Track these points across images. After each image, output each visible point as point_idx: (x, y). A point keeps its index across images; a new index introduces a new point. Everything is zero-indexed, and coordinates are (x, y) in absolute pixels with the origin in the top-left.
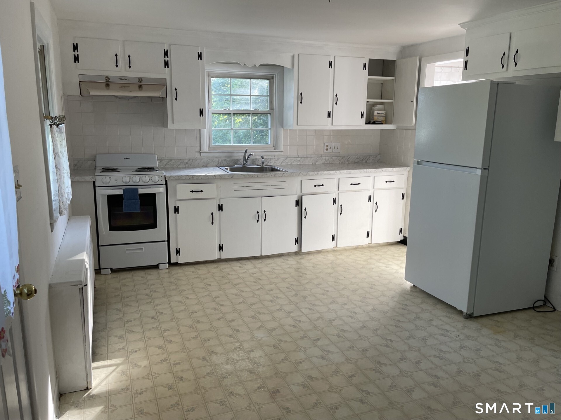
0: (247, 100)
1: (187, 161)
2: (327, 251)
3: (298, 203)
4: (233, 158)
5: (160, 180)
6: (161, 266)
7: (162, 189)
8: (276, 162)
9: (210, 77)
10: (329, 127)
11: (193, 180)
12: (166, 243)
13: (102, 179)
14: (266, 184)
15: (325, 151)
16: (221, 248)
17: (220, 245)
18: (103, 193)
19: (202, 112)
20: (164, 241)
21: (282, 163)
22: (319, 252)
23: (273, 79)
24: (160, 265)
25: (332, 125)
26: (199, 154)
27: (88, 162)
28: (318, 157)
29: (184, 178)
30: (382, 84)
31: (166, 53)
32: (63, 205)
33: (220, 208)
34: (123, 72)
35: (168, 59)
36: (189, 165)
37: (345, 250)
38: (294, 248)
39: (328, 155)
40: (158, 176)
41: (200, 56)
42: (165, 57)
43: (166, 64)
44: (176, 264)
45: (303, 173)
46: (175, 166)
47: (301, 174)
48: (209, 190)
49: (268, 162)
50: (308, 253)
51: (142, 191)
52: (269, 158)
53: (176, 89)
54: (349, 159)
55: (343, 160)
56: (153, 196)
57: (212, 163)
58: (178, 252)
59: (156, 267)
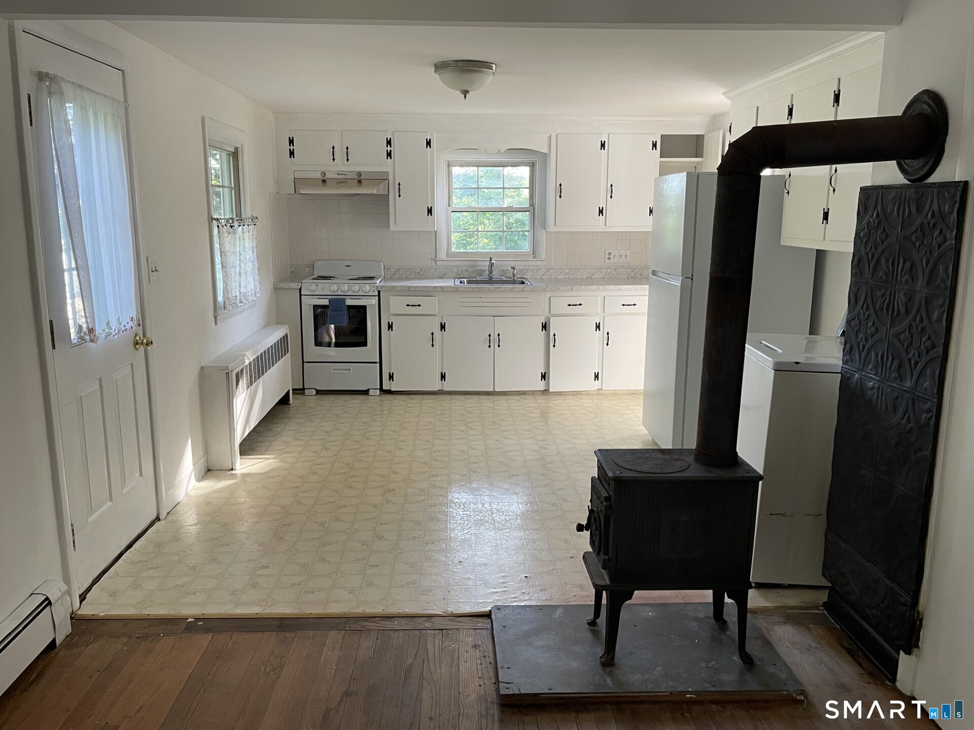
0: (498, 194)
1: (418, 270)
2: (588, 393)
3: (545, 327)
4: (477, 268)
5: (372, 291)
6: (371, 392)
7: (374, 301)
8: (533, 274)
9: (450, 167)
10: (601, 228)
11: (409, 292)
12: (377, 366)
13: (309, 286)
14: (506, 300)
15: (607, 261)
16: (443, 377)
17: (442, 373)
18: (309, 302)
19: (430, 211)
20: (376, 363)
21: (542, 275)
22: (577, 393)
23: (533, 166)
24: (370, 390)
25: (606, 225)
26: (434, 262)
27: (306, 269)
28: (595, 269)
29: (398, 289)
30: (696, 167)
31: (389, 142)
32: (228, 300)
33: (443, 327)
34: (340, 166)
35: (391, 149)
36: (420, 276)
37: (616, 394)
38: (540, 385)
39: (612, 267)
40: (370, 286)
41: (429, 143)
42: (387, 147)
43: (389, 154)
44: (389, 392)
45: (551, 287)
46: (404, 276)
47: (548, 289)
48: (429, 304)
49: (524, 275)
50: (560, 394)
51: (349, 302)
52: (524, 269)
53: (399, 184)
54: (643, 273)
55: (633, 273)
56: (363, 309)
57: (450, 273)
58: (391, 377)
59: (366, 392)
